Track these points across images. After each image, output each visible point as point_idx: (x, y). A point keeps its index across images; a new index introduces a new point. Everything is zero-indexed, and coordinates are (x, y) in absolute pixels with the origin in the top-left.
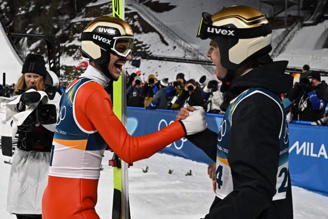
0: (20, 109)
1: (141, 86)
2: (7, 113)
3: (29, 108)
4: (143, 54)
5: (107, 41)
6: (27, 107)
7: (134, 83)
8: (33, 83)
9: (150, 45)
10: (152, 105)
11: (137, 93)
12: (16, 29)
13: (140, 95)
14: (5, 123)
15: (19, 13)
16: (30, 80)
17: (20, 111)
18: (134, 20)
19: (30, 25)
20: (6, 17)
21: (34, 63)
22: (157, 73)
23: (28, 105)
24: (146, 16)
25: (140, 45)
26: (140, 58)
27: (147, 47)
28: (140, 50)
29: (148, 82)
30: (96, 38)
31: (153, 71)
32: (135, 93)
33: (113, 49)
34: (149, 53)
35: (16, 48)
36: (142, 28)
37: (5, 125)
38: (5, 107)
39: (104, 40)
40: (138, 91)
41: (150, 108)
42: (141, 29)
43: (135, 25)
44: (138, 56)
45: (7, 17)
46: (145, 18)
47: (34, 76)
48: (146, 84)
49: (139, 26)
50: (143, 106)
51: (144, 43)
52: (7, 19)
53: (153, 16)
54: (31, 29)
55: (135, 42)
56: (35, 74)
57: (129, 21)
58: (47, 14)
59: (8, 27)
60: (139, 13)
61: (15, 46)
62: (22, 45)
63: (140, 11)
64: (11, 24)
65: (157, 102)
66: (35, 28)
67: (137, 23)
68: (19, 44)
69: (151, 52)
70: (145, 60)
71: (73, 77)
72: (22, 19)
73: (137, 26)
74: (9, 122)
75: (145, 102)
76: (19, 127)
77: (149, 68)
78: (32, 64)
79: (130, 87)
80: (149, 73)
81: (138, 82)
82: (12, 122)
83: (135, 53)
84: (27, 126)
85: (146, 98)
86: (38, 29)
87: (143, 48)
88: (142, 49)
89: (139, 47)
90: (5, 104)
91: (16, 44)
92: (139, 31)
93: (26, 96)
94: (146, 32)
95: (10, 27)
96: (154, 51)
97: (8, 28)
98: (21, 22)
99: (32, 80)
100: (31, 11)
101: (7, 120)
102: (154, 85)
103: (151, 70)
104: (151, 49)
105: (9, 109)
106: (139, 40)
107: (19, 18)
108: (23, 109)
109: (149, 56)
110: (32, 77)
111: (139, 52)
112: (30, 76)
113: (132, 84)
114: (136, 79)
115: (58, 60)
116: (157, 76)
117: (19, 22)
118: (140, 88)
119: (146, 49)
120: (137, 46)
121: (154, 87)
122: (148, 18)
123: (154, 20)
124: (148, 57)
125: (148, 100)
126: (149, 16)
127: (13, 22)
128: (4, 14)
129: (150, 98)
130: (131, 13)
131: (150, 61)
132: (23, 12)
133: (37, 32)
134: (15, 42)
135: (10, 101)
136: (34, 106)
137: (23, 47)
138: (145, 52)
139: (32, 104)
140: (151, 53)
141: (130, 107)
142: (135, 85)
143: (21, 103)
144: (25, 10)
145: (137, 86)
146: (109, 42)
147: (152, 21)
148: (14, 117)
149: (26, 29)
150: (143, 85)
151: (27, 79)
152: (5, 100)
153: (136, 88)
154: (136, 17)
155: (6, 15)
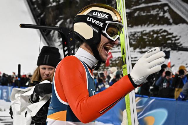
0: (34, 100)
1: (171, 77)
2: (21, 104)
3: (43, 99)
4: (172, 45)
5: (100, 24)
6: (40, 98)
7: (164, 74)
8: (48, 75)
9: (180, 37)
10: (181, 97)
11: (167, 85)
12: (47, 20)
13: (170, 86)
14: (20, 114)
15: (50, 5)
16: (44, 73)
17: (34, 102)
18: (165, 12)
19: (61, 16)
20: (37, 8)
21: (48, 56)
22: (187, 64)
23: (42, 96)
24: (176, 7)
25: (170, 36)
26: (169, 49)
27: (177, 38)
28: (170, 42)
29: (178, 74)
30: (90, 21)
31: (183, 62)
32: (165, 85)
33: (104, 32)
34: (179, 44)
35: (47, 39)
36: (173, 19)
37: (20, 115)
38: (19, 98)
39: (97, 22)
40: (168, 82)
41: (179, 99)
42: (171, 21)
43: (166, 17)
44: (168, 48)
45: (39, 9)
46: (175, 10)
47: (49, 69)
48: (177, 75)
49: (169, 17)
50: (173, 97)
51: (174, 35)
52: (39, 10)
53: (184, 7)
54: (62, 21)
55: (165, 34)
56: (49, 67)
57: (159, 12)
58: (77, 5)
59: (39, 18)
60: (170, 4)
61: (46, 37)
62: (53, 36)
63: (170, 2)
64: (42, 16)
65: (185, 94)
66: (65, 20)
67: (167, 15)
68: (50, 35)
69: (181, 43)
70: (175, 52)
71: (103, 68)
72: (53, 11)
73: (167, 18)
74: (23, 113)
75: (175, 93)
76: (33, 118)
77: (179, 59)
78: (47, 57)
79: (160, 78)
80: (179, 64)
81: (168, 73)
82: (26, 113)
83: (165, 45)
84: (41, 116)
85: (176, 89)
86: (68, 20)
87: (173, 39)
88: (172, 41)
89: (169, 39)
90: (19, 95)
91: (47, 35)
92: (170, 22)
93: (40, 88)
94: (176, 23)
95: (42, 19)
96: (184, 43)
97: (39, 20)
98: (52, 13)
99: (47, 72)
100: (62, 3)
101: (22, 111)
102: (184, 76)
103: (180, 61)
104: (181, 41)
105: (23, 101)
106: (170, 31)
107: (50, 10)
108: (37, 100)
109: (179, 48)
110: (47, 69)
111: (169, 43)
112: (45, 69)
113: (162, 75)
114: (166, 70)
115: (72, 52)
116: (187, 67)
117: (51, 13)
118: (170, 79)
119: (176, 40)
120: (167, 37)
121: (184, 78)
122: (179, 9)
123: (184, 11)
124: (177, 49)
125: (178, 91)
126: (180, 7)
127: (44, 13)
128: (35, 6)
129: (180, 89)
130: (161, 5)
131: (181, 52)
132: (54, 4)
133: (67, 23)
134: (46, 33)
135: (24, 92)
136: (47, 97)
137: (53, 38)
138: (175, 44)
139: (46, 95)
140: (181, 45)
141: (160, 98)
142: (165, 76)
143: (35, 94)
144: (56, 2)
145: (167, 77)
146: (101, 25)
147: (183, 13)
148: (28, 108)
149: (57, 20)
150: (174, 76)
151: (42, 71)
152: (20, 91)
153: (166, 80)
154: (166, 8)
155: (37, 7)
